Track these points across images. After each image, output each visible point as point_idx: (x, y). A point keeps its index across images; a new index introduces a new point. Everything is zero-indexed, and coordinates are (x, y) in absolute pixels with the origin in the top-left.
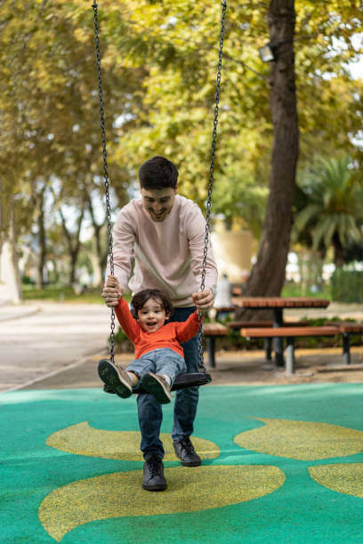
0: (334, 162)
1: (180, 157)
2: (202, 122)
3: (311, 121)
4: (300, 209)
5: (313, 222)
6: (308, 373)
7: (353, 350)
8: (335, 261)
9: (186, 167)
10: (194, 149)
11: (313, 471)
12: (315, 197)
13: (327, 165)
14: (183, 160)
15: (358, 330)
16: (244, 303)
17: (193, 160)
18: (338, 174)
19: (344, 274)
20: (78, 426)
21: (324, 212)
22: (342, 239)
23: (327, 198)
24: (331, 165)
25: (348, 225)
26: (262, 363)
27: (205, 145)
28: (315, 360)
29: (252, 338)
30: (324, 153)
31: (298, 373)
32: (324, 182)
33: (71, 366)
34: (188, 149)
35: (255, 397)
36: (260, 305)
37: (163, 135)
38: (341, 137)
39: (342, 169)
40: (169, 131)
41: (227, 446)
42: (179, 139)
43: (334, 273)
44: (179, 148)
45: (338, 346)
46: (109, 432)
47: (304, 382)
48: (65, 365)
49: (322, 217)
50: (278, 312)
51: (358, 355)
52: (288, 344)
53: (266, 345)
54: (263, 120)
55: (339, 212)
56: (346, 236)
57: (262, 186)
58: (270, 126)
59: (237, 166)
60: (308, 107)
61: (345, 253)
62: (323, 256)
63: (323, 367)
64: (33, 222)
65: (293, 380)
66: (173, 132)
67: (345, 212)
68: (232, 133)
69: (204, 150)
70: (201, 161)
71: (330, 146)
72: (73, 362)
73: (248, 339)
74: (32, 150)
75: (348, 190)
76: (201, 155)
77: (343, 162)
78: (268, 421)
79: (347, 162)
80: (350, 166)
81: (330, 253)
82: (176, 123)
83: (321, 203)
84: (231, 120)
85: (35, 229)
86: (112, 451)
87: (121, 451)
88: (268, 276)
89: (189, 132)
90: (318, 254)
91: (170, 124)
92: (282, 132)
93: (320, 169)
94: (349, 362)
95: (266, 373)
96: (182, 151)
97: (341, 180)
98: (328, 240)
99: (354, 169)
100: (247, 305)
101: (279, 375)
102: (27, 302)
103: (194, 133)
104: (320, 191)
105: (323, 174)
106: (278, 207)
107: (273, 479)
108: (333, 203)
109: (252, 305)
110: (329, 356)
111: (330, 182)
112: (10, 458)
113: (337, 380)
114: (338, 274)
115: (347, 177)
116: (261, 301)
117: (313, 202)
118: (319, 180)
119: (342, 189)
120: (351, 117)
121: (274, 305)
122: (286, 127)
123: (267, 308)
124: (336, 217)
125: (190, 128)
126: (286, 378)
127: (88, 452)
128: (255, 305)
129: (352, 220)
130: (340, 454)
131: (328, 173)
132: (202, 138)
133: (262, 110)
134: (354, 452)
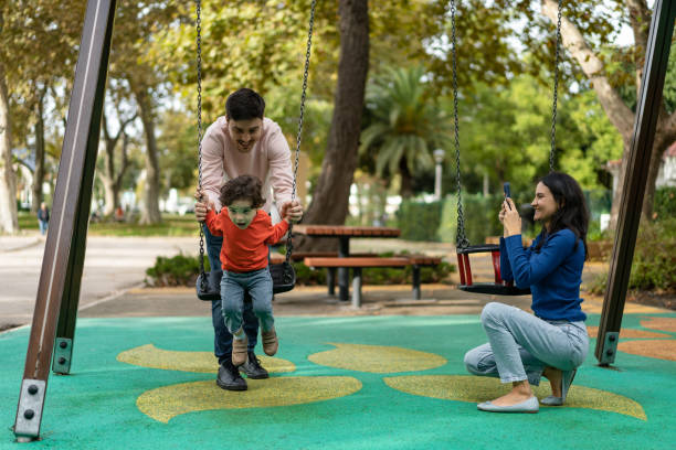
0: (404, 72)
1: (227, 61)
2: (253, 21)
3: (380, 25)
4: (364, 127)
5: (377, 144)
6: (376, 306)
7: (424, 287)
8: (401, 192)
9: (233, 73)
10: (243, 54)
11: (387, 380)
12: (380, 114)
13: (396, 76)
14: (231, 65)
15: (429, 262)
16: (308, 230)
17: (241, 65)
18: (408, 89)
19: (413, 207)
20: (144, 347)
21: (389, 132)
22: (410, 166)
23: (394, 116)
24: (401, 76)
25: (418, 149)
26: (326, 298)
27: (256, 49)
28: (381, 295)
29: (317, 268)
30: (393, 61)
31: (365, 307)
32: (392, 96)
33: (108, 299)
34: (237, 52)
35: (323, 325)
36: (326, 232)
37: (206, 33)
38: (415, 44)
39: (413, 83)
40: (213, 30)
41: (302, 363)
42: (226, 40)
43: (401, 206)
44: (226, 51)
45: (407, 283)
46: (178, 353)
47: (371, 314)
48: (100, 297)
49: (388, 138)
50: (343, 241)
51: (427, 292)
52: (354, 276)
53: (329, 279)
54: (325, 22)
55: (409, 133)
56: (416, 162)
57: (319, 99)
58: (331, 29)
59: (293, 75)
60: (377, 9)
61: (413, 182)
62: (388, 186)
63: (391, 302)
64: (29, 131)
65: (360, 312)
66: (219, 31)
67: (414, 133)
68: (287, 35)
69: (255, 54)
70: (251, 68)
71: (401, 55)
72: (109, 295)
73: (312, 269)
74: (35, 41)
75: (420, 107)
76: (252, 60)
77: (415, 74)
78: (339, 345)
79: (420, 75)
80: (424, 79)
81: (396, 182)
82: (222, 21)
83: (387, 122)
84: (287, 20)
85: (32, 140)
86: (188, 366)
87: (197, 366)
88: (331, 202)
89: (237, 33)
90: (383, 182)
91: (215, 21)
92: (351, 40)
93: (388, 81)
94: (419, 297)
95: (330, 307)
96: (228, 55)
97: (412, 96)
98: (394, 167)
99: (428, 83)
100: (311, 232)
101: (344, 308)
102: (24, 232)
103: (244, 34)
104: (386, 106)
105: (391, 85)
106: (344, 126)
107: (351, 385)
108: (401, 121)
109: (317, 232)
110: (397, 293)
111: (399, 98)
112: (86, 370)
113: (406, 313)
114: (406, 208)
115: (419, 91)
116: (326, 229)
117: (378, 120)
118: (385, 94)
119: (413, 106)
120: (426, 21)
121: (341, 233)
122: (355, 35)
123: (333, 236)
124: (404, 138)
125: (239, 27)
126: (352, 311)
127: (164, 366)
128: (321, 232)
129: (423, 143)
130: (413, 369)
131: (396, 85)
132: (253, 41)
133: (322, 10)
134: (424, 368)
